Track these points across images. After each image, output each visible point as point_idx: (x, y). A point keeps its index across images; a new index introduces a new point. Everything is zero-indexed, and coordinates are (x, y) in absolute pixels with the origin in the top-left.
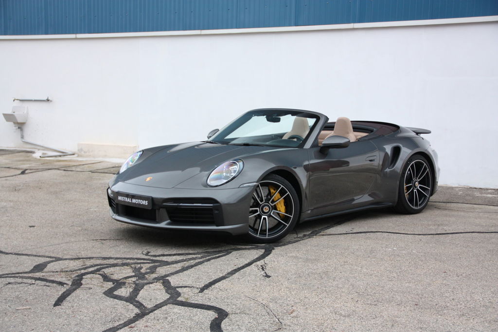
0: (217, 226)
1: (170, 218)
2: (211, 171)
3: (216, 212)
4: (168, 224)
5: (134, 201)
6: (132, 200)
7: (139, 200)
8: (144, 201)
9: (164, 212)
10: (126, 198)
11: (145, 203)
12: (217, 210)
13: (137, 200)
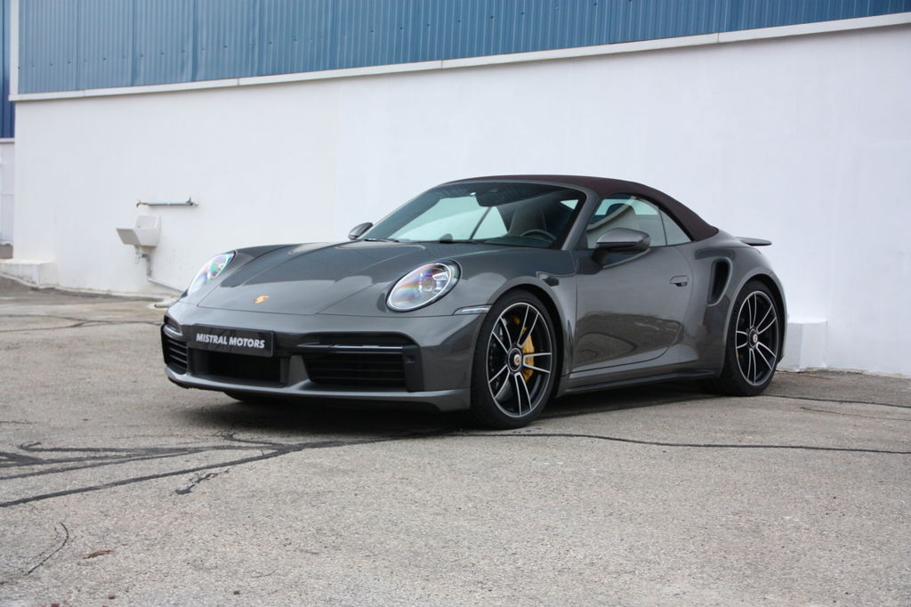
0: (410, 391)
1: (311, 375)
2: (395, 280)
3: (409, 362)
4: (306, 387)
5: (233, 341)
6: (228, 340)
7: (246, 340)
8: (257, 341)
9: (297, 363)
10: (216, 337)
11: (258, 344)
12: (412, 357)
13: (240, 339)
